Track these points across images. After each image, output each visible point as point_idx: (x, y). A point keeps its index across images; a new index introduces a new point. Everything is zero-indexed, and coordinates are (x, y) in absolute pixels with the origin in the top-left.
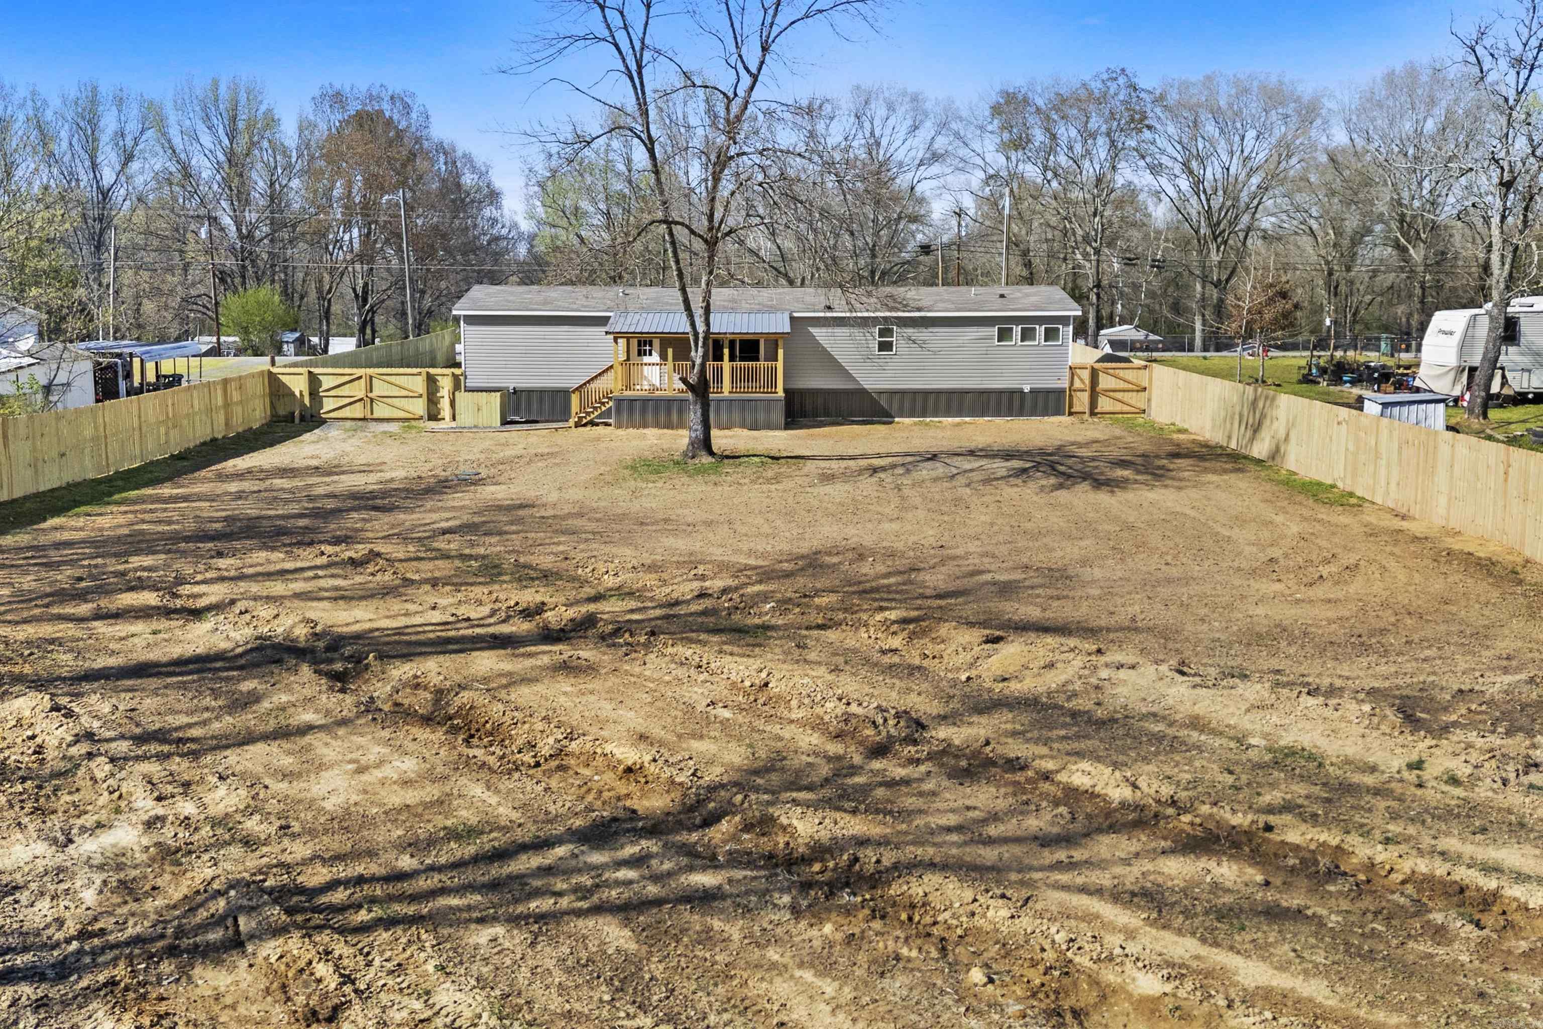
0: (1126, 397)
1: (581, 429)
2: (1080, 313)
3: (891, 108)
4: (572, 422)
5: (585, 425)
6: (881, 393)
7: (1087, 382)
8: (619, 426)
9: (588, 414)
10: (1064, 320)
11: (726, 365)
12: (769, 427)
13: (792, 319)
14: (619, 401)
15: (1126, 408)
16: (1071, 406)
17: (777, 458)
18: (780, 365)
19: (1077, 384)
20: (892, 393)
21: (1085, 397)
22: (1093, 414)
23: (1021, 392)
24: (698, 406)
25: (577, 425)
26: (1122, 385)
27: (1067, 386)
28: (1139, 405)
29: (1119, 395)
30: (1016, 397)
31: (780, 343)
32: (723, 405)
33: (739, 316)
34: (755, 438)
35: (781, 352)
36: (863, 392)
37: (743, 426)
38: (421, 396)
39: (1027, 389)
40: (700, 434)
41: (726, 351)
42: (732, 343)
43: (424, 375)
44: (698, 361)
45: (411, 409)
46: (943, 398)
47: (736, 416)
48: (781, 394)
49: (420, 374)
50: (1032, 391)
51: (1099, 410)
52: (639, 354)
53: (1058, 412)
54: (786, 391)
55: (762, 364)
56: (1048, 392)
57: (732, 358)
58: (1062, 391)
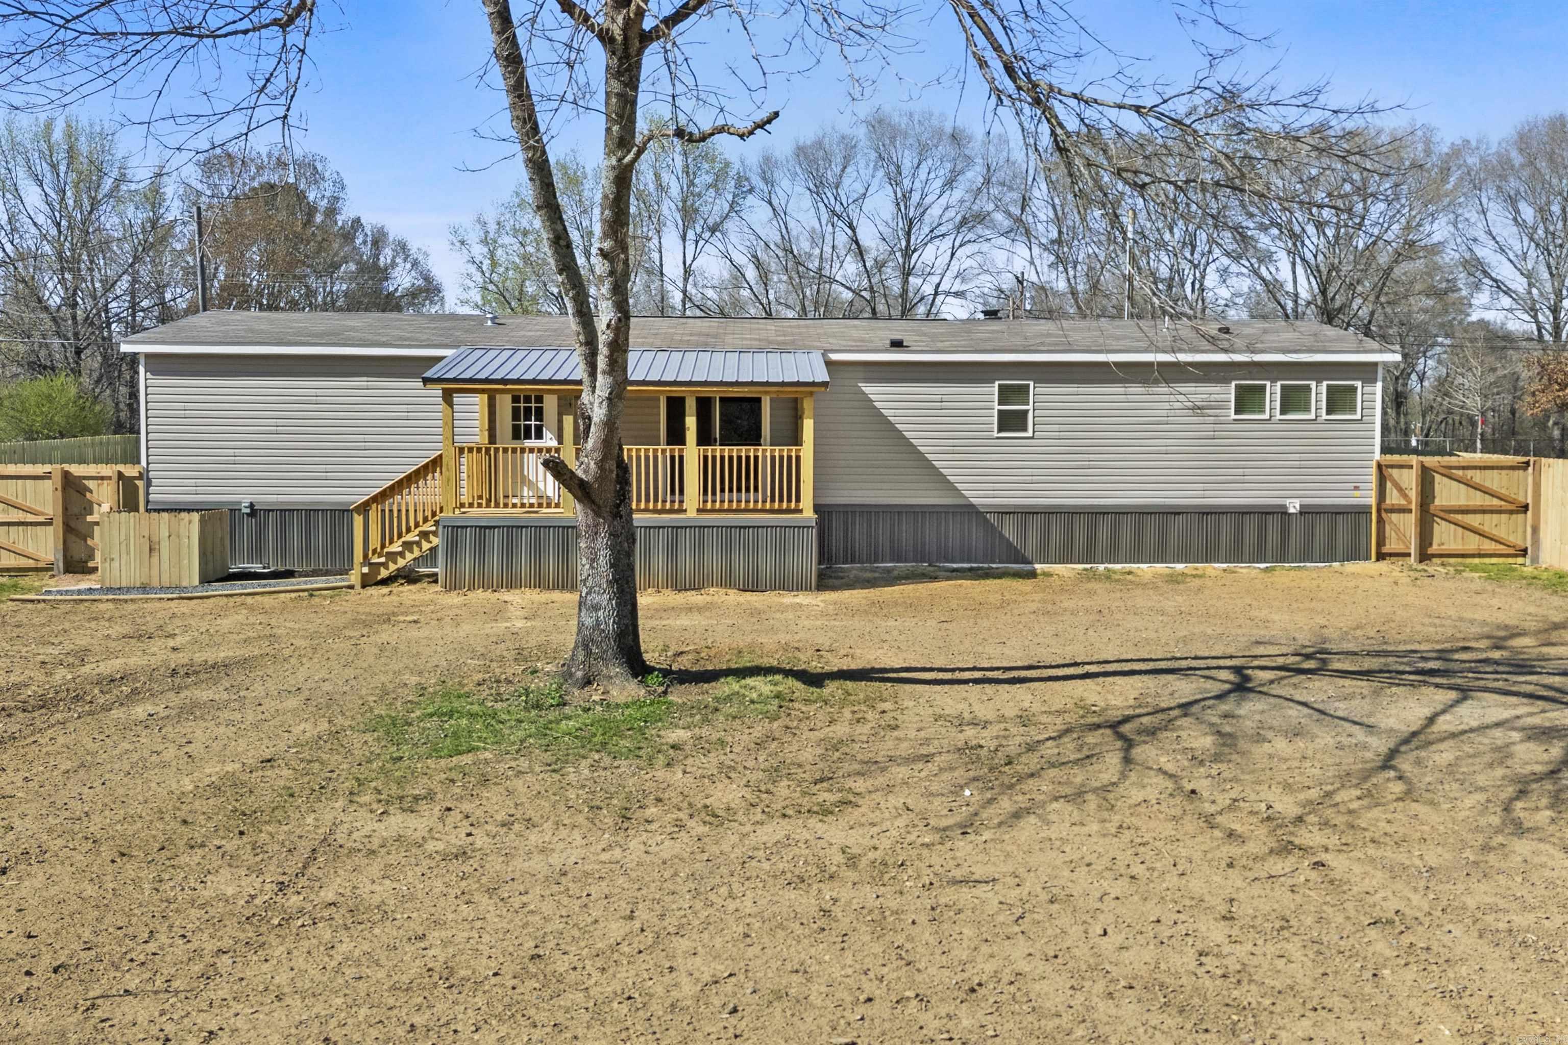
0: (1488, 523)
1: (373, 591)
2: (1398, 357)
3: (923, 151)
4: (354, 577)
5: (384, 582)
6: (1004, 512)
7: (1413, 495)
8: (453, 586)
9: (392, 556)
10: (1367, 371)
11: (692, 452)
12: (783, 584)
13: (829, 364)
14: (454, 532)
15: (1489, 546)
16: (1381, 543)
17: (814, 680)
18: (807, 451)
19: (1393, 498)
20: (1026, 514)
21: (1408, 524)
22: (1424, 557)
23: (1282, 512)
24: (602, 541)
25: (366, 582)
26: (1479, 499)
27: (1372, 501)
28: (1513, 539)
29: (1474, 520)
30: (1273, 525)
31: (808, 405)
32: (686, 540)
33: (718, 357)
34: (755, 613)
35: (808, 426)
36: (970, 511)
37: (728, 582)
38: (49, 523)
39: (1294, 507)
40: (607, 618)
41: (691, 422)
42: (704, 405)
43: (58, 478)
44: (598, 413)
45: (30, 550)
46: (1127, 525)
47: (714, 561)
48: (808, 513)
49: (47, 476)
50: (1305, 511)
51: (1435, 548)
52: (516, 436)
53: (1355, 553)
54: (817, 508)
55: (766, 451)
56: (1336, 513)
57: (704, 438)
58: (1363, 511)
